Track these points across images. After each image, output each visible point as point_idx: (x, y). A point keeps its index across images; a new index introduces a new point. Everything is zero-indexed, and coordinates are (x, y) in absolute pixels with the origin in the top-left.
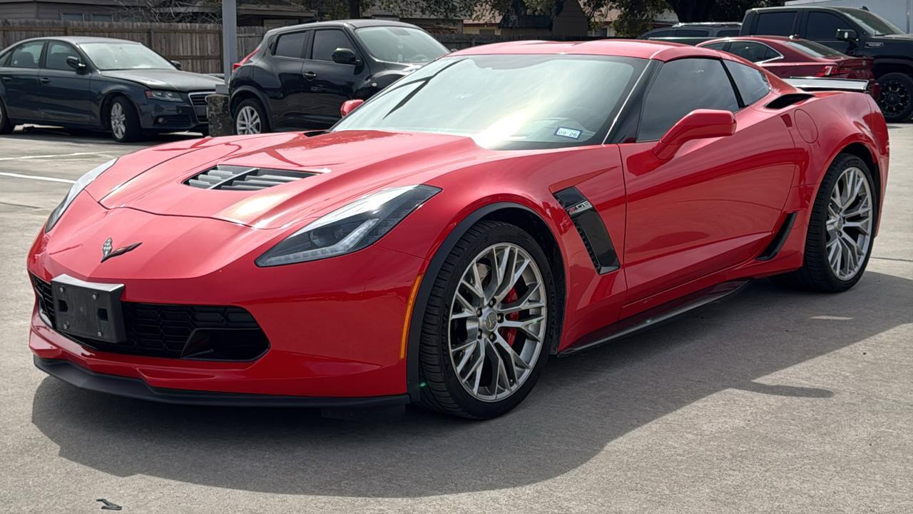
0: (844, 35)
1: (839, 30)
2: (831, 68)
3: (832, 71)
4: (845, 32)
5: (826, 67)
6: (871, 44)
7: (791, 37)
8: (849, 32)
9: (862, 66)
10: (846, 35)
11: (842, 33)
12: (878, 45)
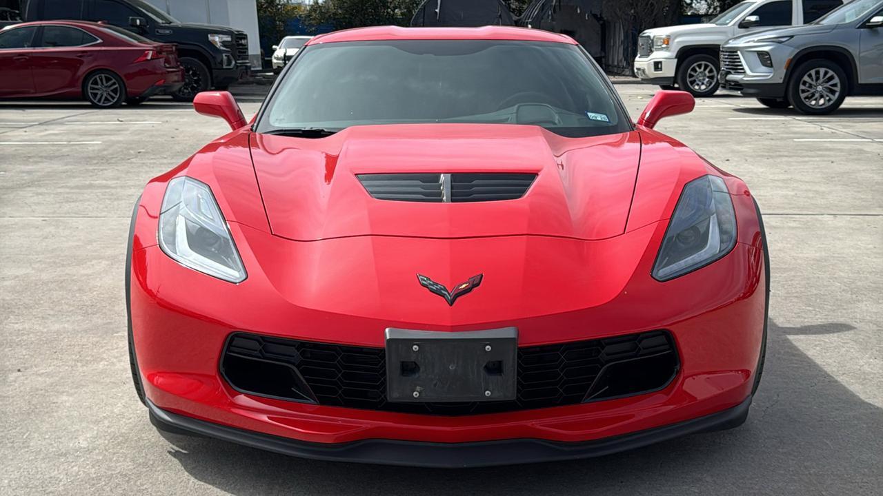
0: (136, 22)
1: (131, 18)
2: (151, 52)
3: (152, 55)
4: (136, 19)
5: (146, 52)
6: (161, 31)
7: (99, 23)
8: (140, 19)
9: (172, 51)
10: (138, 22)
11: (134, 20)
12: (167, 32)
